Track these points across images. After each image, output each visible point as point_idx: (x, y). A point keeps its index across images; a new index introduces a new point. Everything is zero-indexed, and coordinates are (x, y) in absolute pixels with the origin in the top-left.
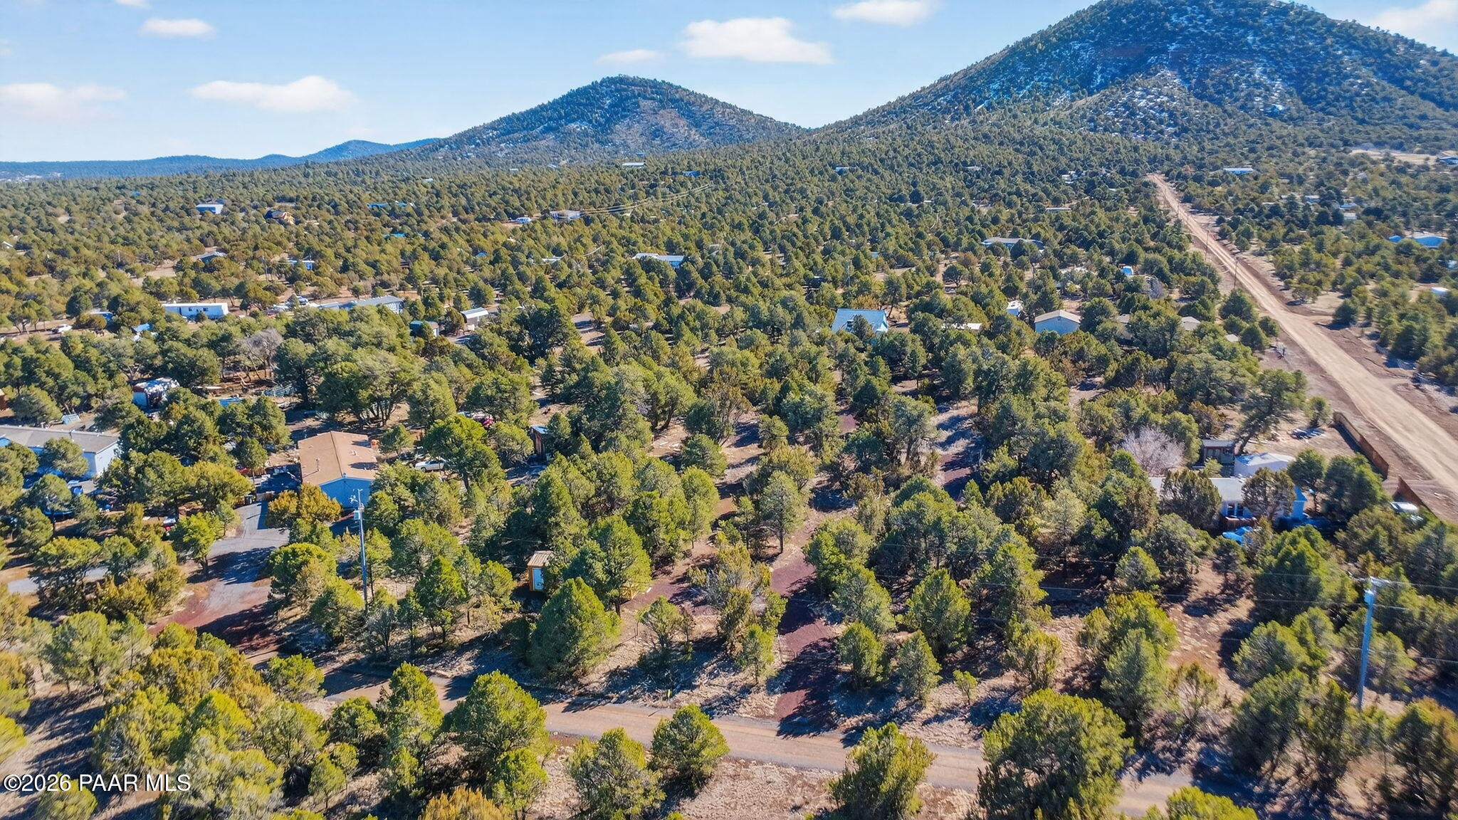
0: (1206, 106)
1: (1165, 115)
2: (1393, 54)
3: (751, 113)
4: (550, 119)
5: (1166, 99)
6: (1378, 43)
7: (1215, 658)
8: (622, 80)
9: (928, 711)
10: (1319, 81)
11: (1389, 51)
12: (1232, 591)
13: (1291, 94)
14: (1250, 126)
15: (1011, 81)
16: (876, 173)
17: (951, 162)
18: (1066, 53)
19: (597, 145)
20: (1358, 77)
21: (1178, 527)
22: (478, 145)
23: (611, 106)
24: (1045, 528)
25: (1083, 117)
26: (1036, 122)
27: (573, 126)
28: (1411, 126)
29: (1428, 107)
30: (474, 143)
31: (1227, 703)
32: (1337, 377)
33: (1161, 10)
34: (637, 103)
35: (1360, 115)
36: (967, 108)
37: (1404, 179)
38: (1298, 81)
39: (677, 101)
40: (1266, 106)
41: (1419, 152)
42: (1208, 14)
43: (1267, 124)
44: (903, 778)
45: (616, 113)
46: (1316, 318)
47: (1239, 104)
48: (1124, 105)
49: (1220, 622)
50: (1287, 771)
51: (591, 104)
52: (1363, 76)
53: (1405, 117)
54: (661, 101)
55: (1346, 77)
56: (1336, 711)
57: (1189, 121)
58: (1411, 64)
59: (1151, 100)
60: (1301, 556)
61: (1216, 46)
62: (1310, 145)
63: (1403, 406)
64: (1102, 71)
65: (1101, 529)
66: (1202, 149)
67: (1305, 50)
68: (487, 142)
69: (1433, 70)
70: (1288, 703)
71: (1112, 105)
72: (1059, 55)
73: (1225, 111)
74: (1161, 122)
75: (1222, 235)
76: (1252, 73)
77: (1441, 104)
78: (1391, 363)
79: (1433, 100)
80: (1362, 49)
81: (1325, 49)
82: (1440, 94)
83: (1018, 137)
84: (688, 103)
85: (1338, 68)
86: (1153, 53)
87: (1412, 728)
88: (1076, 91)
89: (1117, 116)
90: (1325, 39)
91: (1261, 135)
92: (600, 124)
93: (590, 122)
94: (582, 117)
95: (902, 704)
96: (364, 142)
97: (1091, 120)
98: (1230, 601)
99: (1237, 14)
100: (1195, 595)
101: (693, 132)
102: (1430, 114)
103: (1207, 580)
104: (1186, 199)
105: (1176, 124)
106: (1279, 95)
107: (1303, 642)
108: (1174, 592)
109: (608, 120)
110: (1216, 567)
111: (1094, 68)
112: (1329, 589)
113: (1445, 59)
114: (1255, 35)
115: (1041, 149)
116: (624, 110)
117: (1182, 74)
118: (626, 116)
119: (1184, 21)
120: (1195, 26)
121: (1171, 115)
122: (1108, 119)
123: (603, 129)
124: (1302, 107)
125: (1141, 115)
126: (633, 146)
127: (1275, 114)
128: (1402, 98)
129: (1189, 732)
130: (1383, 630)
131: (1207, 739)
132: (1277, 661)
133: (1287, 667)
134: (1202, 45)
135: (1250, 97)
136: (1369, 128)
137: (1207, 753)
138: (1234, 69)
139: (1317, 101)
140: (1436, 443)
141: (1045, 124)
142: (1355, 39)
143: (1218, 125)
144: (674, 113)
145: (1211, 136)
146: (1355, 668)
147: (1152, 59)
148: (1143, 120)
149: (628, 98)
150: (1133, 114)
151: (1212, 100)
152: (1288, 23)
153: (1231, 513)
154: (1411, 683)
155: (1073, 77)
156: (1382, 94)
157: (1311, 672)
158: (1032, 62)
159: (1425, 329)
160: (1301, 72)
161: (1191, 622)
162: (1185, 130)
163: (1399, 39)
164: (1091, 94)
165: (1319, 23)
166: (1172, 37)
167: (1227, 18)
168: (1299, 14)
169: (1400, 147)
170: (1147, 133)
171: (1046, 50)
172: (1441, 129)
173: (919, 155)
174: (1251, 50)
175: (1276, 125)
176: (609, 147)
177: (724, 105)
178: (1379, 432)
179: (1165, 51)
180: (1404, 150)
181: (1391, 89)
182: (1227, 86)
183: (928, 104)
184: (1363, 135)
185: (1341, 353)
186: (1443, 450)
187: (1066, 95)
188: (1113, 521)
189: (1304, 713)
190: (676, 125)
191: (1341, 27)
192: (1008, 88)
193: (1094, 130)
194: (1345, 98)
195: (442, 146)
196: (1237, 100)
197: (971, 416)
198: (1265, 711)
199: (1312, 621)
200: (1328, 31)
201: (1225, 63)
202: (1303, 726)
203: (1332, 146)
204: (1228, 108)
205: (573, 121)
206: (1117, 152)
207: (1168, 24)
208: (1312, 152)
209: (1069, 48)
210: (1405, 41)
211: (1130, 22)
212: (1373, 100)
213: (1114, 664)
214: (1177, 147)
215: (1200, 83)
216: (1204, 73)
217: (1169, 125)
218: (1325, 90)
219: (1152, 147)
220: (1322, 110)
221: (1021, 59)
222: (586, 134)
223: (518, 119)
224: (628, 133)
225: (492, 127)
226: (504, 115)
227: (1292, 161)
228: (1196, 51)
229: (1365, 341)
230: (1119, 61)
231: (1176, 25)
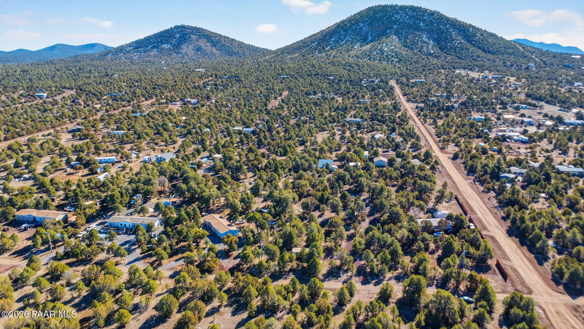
0: (407, 50)
1: (394, 54)
2: (469, 32)
3: (235, 40)
4: (154, 43)
5: (393, 47)
6: (464, 27)
7: (436, 264)
8: (183, 27)
9: (387, 278)
10: (445, 41)
11: (467, 30)
12: (437, 248)
13: (436, 46)
14: (423, 59)
15: (338, 37)
16: (297, 79)
17: (322, 74)
18: (358, 27)
19: (175, 54)
20: (457, 40)
21: (426, 235)
22: (125, 53)
23: (179, 37)
24: (399, 236)
25: (366, 54)
26: (349, 56)
27: (164, 46)
28: (474, 60)
29: (480, 52)
30: (123, 52)
31: (440, 273)
32: (455, 180)
33: (391, 12)
34: (190, 36)
35: (458, 55)
36: (323, 48)
37: (472, 85)
38: (438, 41)
39: (206, 36)
40: (427, 51)
41: (477, 72)
42: (407, 14)
43: (428, 59)
44: (391, 291)
45: (182, 41)
46: (448, 155)
47: (418, 50)
48: (380, 50)
49: (436, 256)
50: (450, 285)
51: (171, 37)
52: (459, 40)
53: (472, 56)
54: (199, 36)
55: (453, 40)
56: (459, 273)
57: (402, 56)
58: (474, 36)
59: (388, 48)
60: (451, 242)
61: (410, 26)
62: (443, 68)
63: (470, 191)
64: (371, 35)
65: (411, 236)
66: (407, 69)
67: (440, 29)
68: (128, 52)
69: (481, 38)
70: (451, 273)
71: (375, 50)
72: (356, 28)
73: (414, 53)
74: (393, 57)
75: (418, 115)
76: (422, 38)
77: (484, 51)
78: (468, 175)
79: (481, 49)
80: (459, 30)
81: (446, 29)
82: (484, 47)
83: (344, 62)
84: (210, 37)
85: (451, 36)
86: (388, 29)
87: (471, 276)
88: (362, 42)
89: (377, 54)
90: (446, 25)
91: (426, 64)
92: (175, 45)
93: (171, 44)
94: (167, 42)
95: (381, 277)
96: (63, 45)
97: (369, 56)
98: (437, 250)
99: (417, 15)
100: (430, 249)
101: (213, 49)
102: (480, 55)
103: (432, 246)
104: (405, 95)
105: (397, 58)
106: (431, 47)
107: (453, 261)
108: (426, 249)
109: (178, 44)
110: (434, 243)
111: (368, 34)
112: (456, 249)
113: (485, 33)
114: (423, 23)
115: (352, 68)
116: (185, 39)
117: (398, 36)
118: (185, 42)
119: (398, 17)
120: (402, 19)
121: (396, 54)
122: (374, 55)
123: (177, 47)
124: (439, 51)
125: (385, 54)
126: (190, 55)
127: (430, 54)
128: (472, 49)
129: (434, 279)
130: (466, 258)
131: (437, 280)
132: (448, 266)
133: (450, 266)
134: (405, 26)
135: (422, 47)
136: (461, 61)
137: (437, 282)
138: (416, 36)
139: (444, 49)
140: (478, 203)
141: (353, 57)
142: (456, 25)
143: (412, 59)
144: (205, 40)
145: (410, 63)
146: (461, 264)
147: (388, 31)
148: (386, 56)
149: (186, 34)
150: (383, 54)
151: (409, 48)
152: (434, 18)
153: (435, 228)
154: (471, 267)
155: (361, 37)
156: (465, 47)
157: (454, 266)
158: (346, 30)
159: (476, 165)
160: (439, 38)
161: (431, 256)
162: (401, 60)
163: (470, 25)
164: (368, 44)
165: (444, 19)
166: (394, 23)
167: (413, 16)
168: (438, 15)
169: (471, 69)
170: (388, 61)
171: (351, 26)
172: (484, 61)
173: (310, 71)
174: (422, 29)
175: (431, 59)
176: (180, 55)
177: (225, 37)
178: (465, 200)
179: (392, 28)
180: (472, 71)
181: (468, 45)
182: (414, 42)
183: (309, 46)
184: (459, 64)
185: (455, 170)
186: (480, 205)
187: (359, 44)
188: (413, 234)
189: (454, 274)
190: (206, 46)
191: (452, 21)
192: (338, 41)
193: (370, 59)
194: (453, 48)
195: (109, 54)
196: (417, 48)
197: (368, 198)
198: (447, 275)
199: (454, 256)
200: (447, 22)
201: (413, 34)
202: (453, 277)
203: (449, 69)
204: (415, 51)
205: (164, 44)
206: (379, 71)
207: (393, 18)
208: (443, 71)
209: (359, 25)
210: (472, 26)
211: (380, 16)
212: (463, 49)
213: (421, 268)
214: (399, 68)
215: (405, 41)
216: (406, 37)
217: (395, 58)
218: (447, 45)
219: (390, 68)
220: (446, 52)
221: (342, 29)
222: (170, 49)
223: (140, 42)
224: (187, 49)
225: (130, 45)
226: (134, 40)
227: (437, 75)
228: (403, 29)
229: (461, 165)
230: (377, 31)
231: (396, 18)
